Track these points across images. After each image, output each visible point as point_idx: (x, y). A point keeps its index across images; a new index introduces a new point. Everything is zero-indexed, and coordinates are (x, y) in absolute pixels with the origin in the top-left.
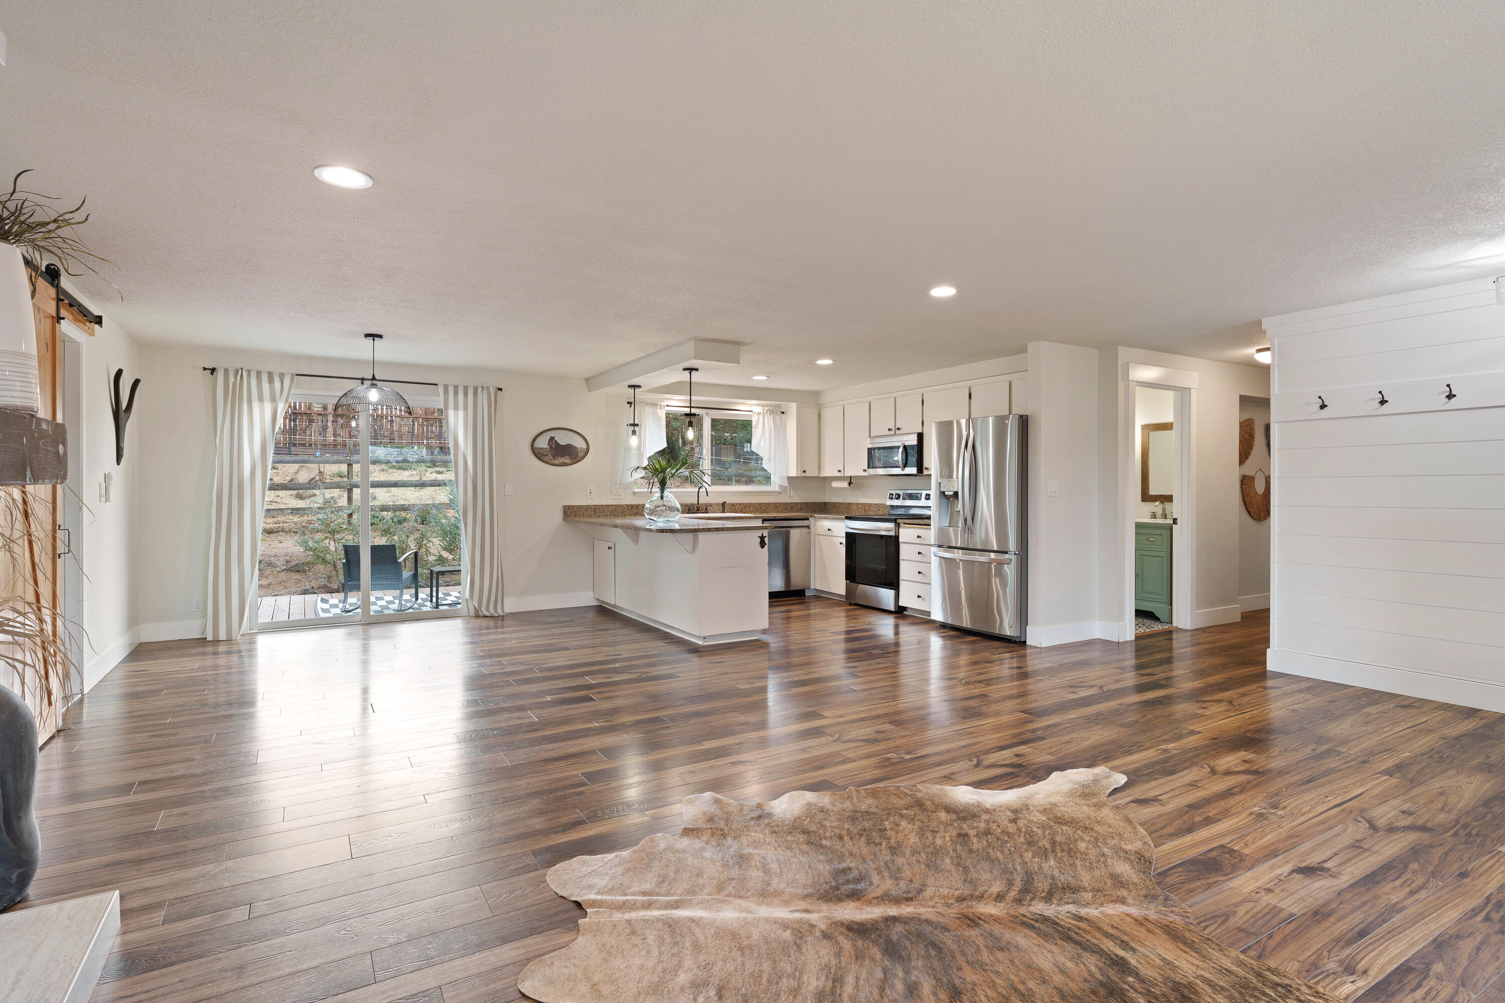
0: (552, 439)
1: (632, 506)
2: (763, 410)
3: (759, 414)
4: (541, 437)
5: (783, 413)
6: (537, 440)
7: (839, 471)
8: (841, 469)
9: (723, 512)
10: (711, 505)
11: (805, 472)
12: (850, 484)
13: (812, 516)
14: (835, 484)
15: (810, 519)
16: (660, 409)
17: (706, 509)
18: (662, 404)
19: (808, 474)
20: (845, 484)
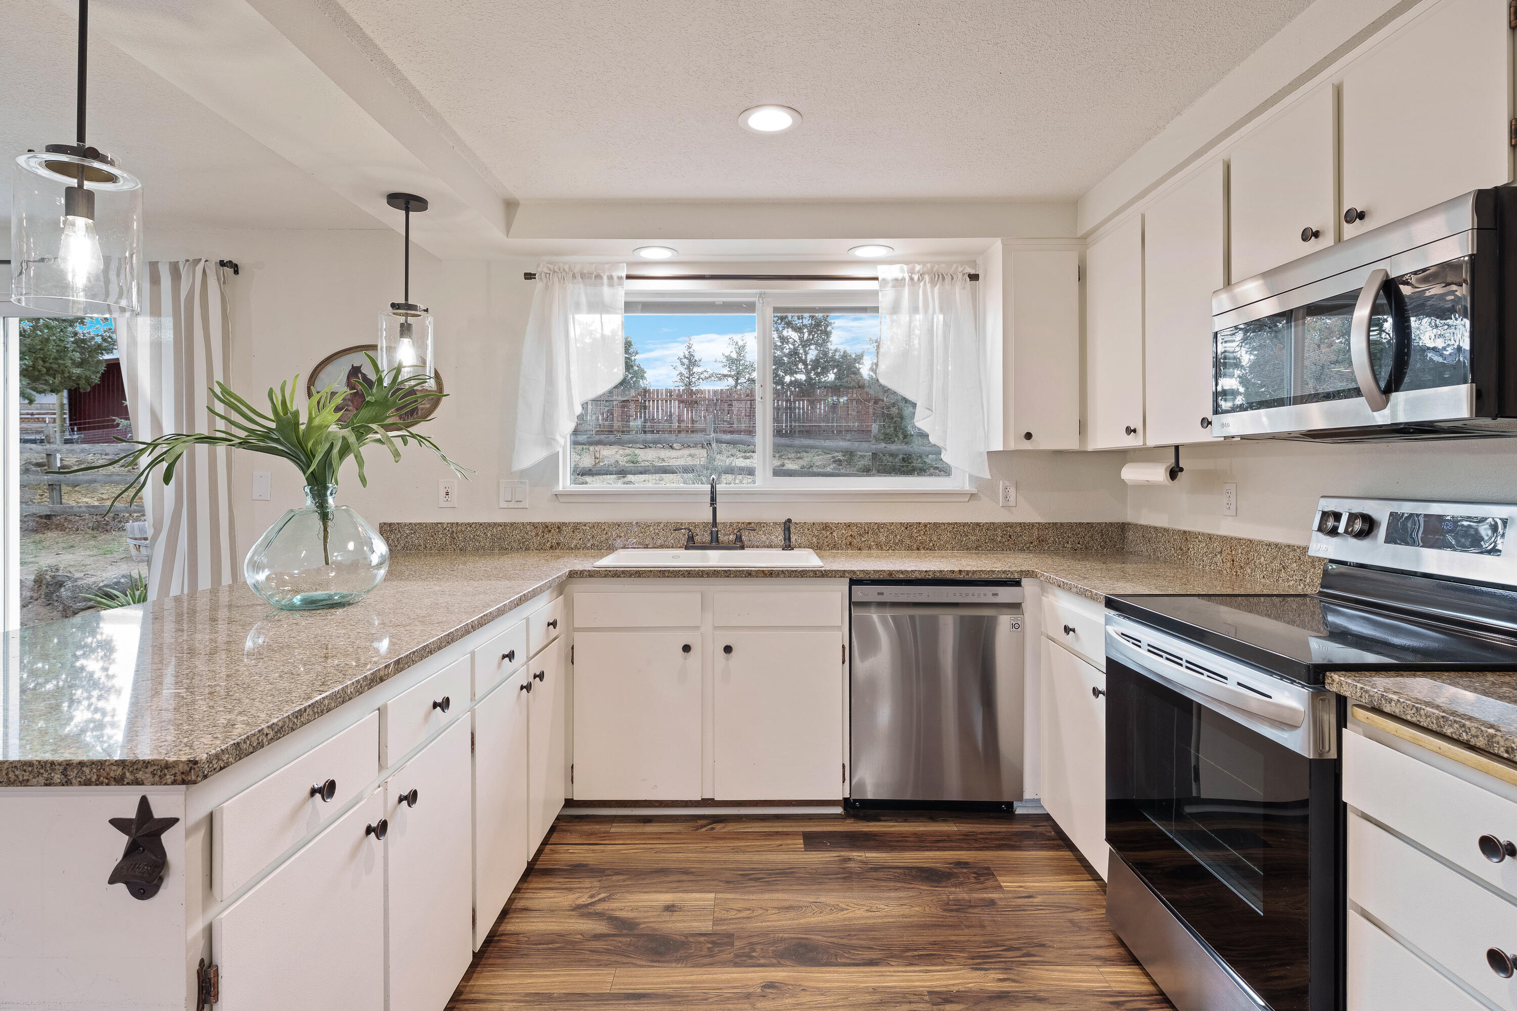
0: (355, 371)
1: (547, 528)
2: (912, 272)
3: (898, 283)
4: (330, 368)
5: (974, 277)
6: (323, 375)
7: (1130, 431)
8: (1137, 424)
9: (788, 546)
10: (751, 527)
11: (1028, 436)
12: (1174, 473)
13: (1030, 574)
14: (1131, 473)
15: (1025, 581)
16: (611, 285)
17: (739, 538)
18: (615, 274)
19: (1042, 443)
20: (1157, 473)
